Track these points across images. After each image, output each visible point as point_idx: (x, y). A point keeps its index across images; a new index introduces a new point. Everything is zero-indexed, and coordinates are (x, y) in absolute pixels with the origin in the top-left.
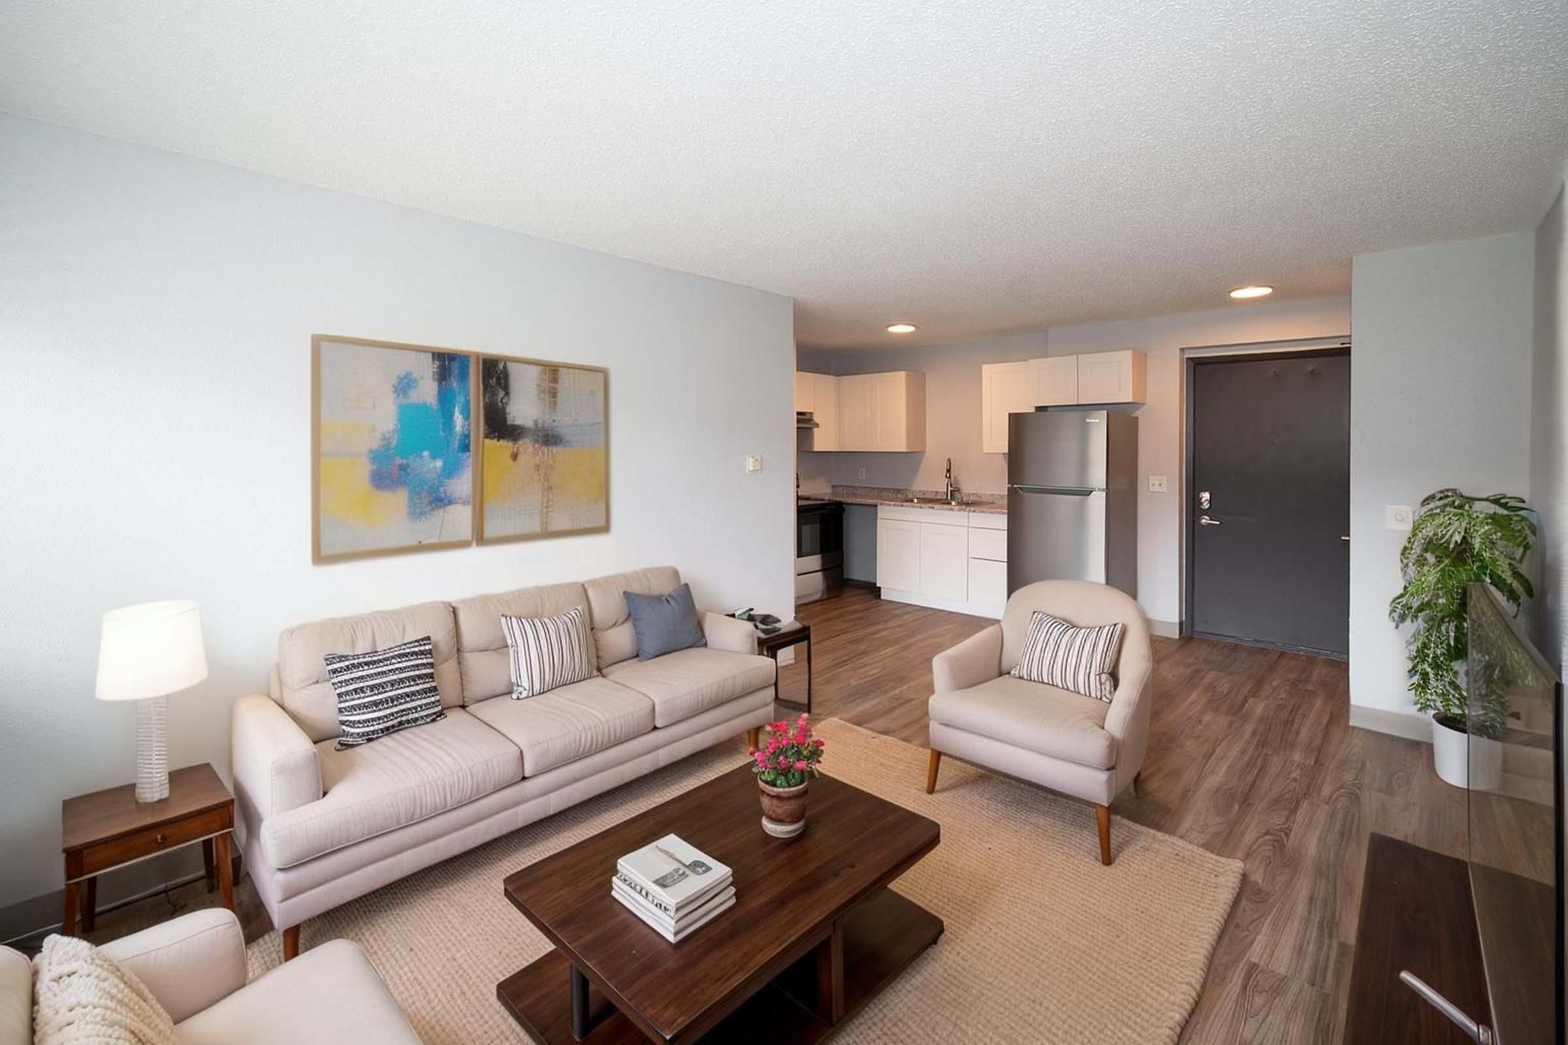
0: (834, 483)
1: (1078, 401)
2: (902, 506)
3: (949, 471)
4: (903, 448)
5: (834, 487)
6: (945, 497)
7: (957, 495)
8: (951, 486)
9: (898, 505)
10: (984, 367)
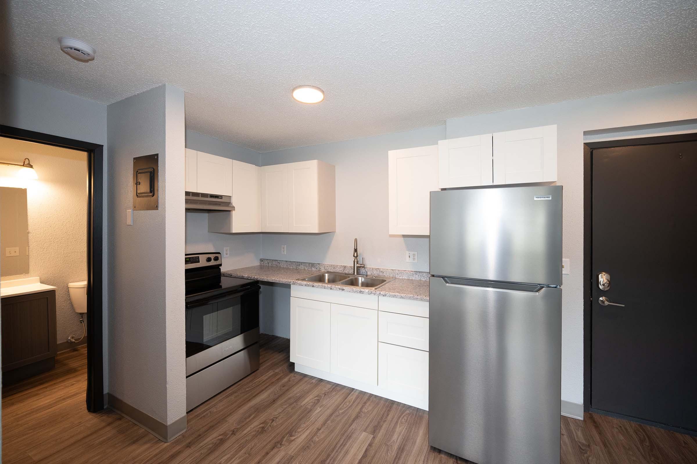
0: (262, 257)
1: (481, 185)
2: (313, 286)
3: (356, 250)
4: (315, 230)
5: (262, 260)
6: (351, 271)
7: (362, 271)
8: (357, 263)
9: (309, 285)
10: (389, 152)
